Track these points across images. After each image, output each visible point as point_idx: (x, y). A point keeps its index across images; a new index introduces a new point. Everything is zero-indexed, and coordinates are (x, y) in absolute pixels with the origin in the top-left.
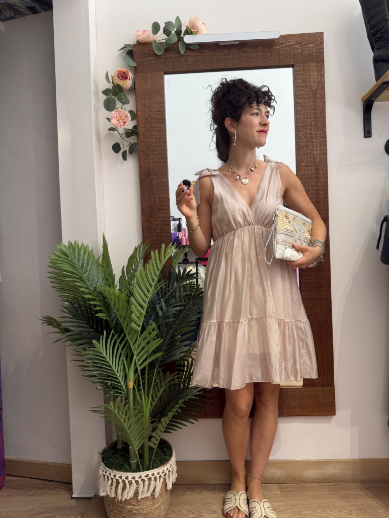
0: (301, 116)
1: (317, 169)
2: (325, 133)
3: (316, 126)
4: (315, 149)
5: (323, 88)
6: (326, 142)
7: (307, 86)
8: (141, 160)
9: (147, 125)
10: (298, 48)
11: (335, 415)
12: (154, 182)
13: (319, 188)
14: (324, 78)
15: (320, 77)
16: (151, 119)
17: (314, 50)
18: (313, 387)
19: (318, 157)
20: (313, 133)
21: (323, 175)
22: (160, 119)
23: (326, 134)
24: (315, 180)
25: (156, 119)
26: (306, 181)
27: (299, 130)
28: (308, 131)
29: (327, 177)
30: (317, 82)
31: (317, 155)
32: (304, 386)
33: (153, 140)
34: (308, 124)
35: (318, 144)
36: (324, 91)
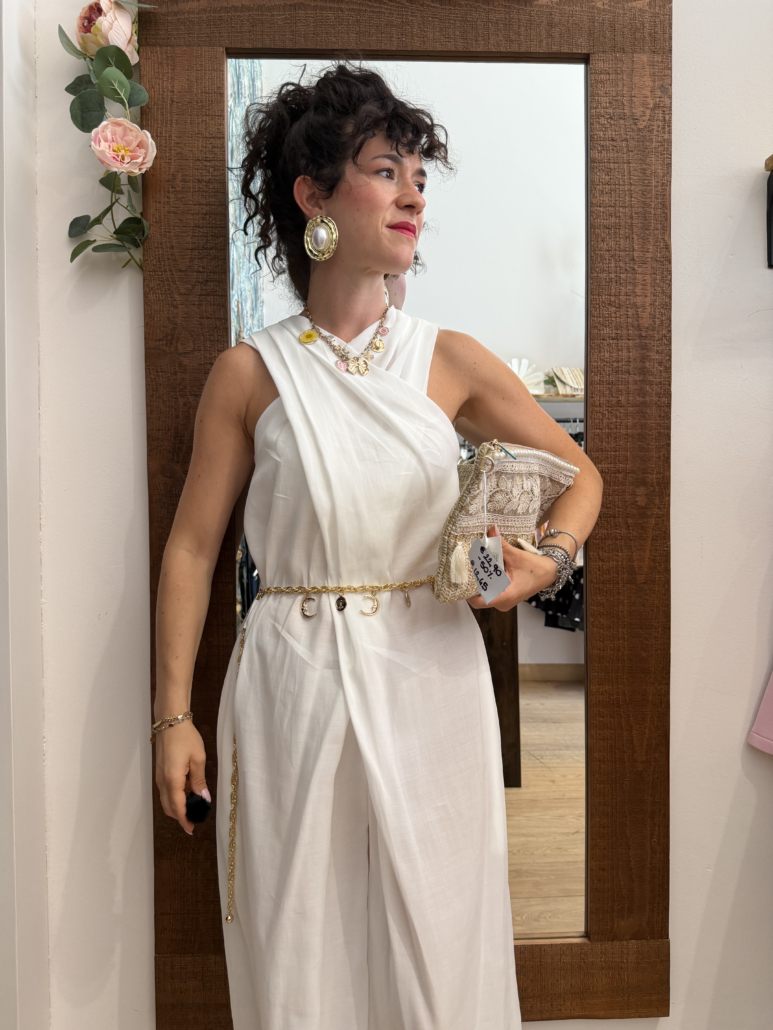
0: (606, 198)
1: (644, 347)
2: (668, 248)
3: (646, 227)
4: (638, 290)
5: (667, 125)
6: (670, 272)
7: (623, 117)
8: (152, 297)
9: (172, 196)
10: (604, 10)
11: (666, 1014)
12: (186, 361)
13: (648, 399)
14: (670, 97)
15: (659, 93)
16: (184, 181)
17: (647, 15)
18: (613, 940)
19: (646, 315)
20: (636, 247)
21: (660, 364)
22: (209, 182)
23: (670, 252)
24: (637, 378)
25: (199, 181)
26: (612, 378)
27: (597, 235)
28: (622, 241)
29: (668, 370)
30: (651, 106)
31: (644, 306)
32: (587, 935)
33: (189, 239)
34: (623, 223)
35: (649, 281)
36: (670, 132)
